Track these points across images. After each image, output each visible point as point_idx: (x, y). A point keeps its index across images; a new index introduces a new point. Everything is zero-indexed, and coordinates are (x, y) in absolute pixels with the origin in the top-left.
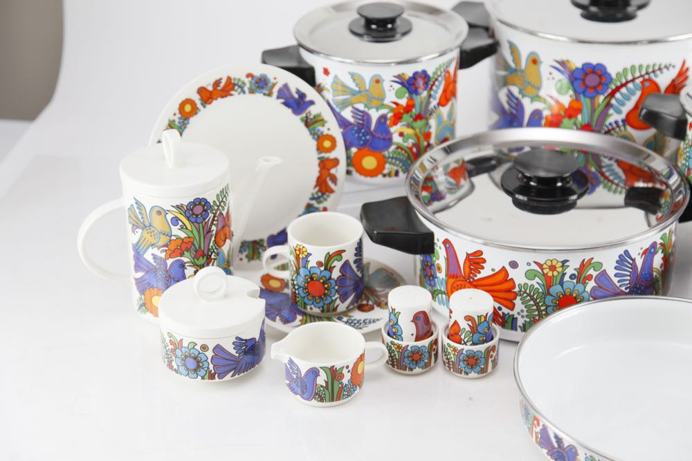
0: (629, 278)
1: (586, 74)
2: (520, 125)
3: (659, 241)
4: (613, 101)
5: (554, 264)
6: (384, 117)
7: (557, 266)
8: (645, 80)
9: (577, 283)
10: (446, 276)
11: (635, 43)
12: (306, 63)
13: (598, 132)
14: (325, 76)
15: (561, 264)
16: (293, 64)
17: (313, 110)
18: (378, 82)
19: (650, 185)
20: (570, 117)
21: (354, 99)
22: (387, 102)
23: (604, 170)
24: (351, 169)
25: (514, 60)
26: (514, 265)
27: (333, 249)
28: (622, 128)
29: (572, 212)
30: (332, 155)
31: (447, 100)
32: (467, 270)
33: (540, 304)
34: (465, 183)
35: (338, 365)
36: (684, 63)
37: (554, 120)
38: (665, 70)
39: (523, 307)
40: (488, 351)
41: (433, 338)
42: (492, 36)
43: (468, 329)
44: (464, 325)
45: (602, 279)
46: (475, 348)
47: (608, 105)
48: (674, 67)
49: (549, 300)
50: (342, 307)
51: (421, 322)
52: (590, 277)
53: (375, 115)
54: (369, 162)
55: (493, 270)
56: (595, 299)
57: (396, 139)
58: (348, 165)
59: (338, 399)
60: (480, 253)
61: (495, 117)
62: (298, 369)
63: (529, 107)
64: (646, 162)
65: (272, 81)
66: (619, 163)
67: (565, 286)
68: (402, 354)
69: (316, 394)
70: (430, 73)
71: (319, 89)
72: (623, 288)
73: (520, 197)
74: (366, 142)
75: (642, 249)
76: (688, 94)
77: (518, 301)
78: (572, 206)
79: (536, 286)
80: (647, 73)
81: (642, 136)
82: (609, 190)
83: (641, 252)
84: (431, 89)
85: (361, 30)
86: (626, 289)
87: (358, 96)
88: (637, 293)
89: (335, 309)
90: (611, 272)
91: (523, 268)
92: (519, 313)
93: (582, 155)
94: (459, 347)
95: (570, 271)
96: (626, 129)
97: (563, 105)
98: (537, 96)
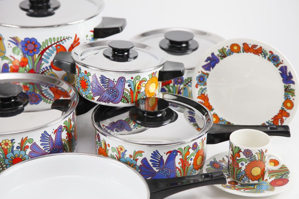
0: (49, 145)
1: (27, 44)
3: (63, 125)
4: (43, 57)
5: (7, 142)
7: (9, 143)
8: (57, 45)
9: (21, 151)
13: (38, 73)
15: (11, 142)
19: (68, 98)
20: (23, 66)
23: (43, 92)
28: (50, 70)
29: (22, 114)
33: (3, 164)
36: (76, 36)
37: (15, 68)
38: (67, 40)
45: (34, 147)
47: (41, 59)
48: (71, 38)
49: (7, 161)
52: (27, 147)
56: (32, 158)
63: (1, 62)
64: (59, 86)
66: (51, 89)
67: (15, 153)
72: (47, 151)
75: (54, 130)
76: (75, 53)
78: (22, 111)
80: (58, 42)
81: (60, 74)
86: (48, 151)
88: (54, 153)
90: (39, 143)
93: (31, 86)
95: (16, 145)
96: (52, 71)
97: (18, 61)
98: (4, 56)
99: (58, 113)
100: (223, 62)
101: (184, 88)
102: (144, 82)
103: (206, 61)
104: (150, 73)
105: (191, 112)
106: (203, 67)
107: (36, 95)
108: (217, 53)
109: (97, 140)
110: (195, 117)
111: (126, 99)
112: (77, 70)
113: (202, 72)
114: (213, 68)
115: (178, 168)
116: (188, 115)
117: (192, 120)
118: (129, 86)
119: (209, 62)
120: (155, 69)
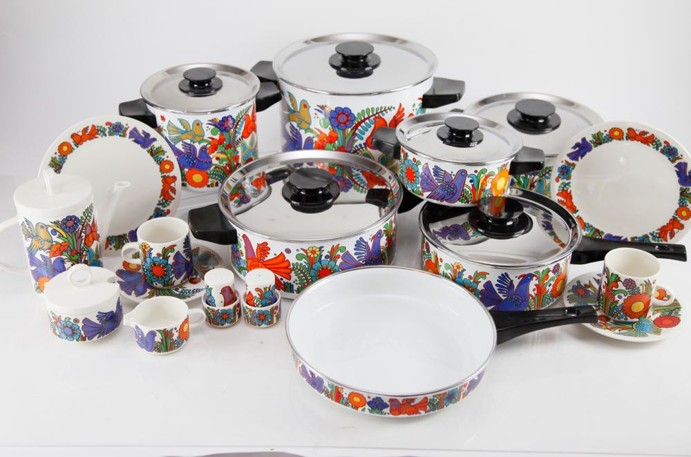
0: (364, 255)
1: (339, 115)
2: (299, 149)
3: (383, 229)
4: (357, 132)
5: (314, 249)
6: (204, 148)
7: (316, 251)
8: (376, 118)
9: (330, 261)
10: (246, 258)
11: (370, 94)
12: (150, 112)
13: (350, 152)
14: (162, 122)
15: (318, 250)
16: (141, 113)
17: (156, 145)
18: (198, 124)
19: (384, 187)
20: (331, 142)
21: (183, 136)
22: (205, 138)
23: (354, 178)
24: (186, 182)
25: (292, 104)
26: (288, 251)
27: (167, 245)
28: (364, 148)
30: (171, 174)
31: (249, 134)
32: (259, 256)
33: (307, 276)
34: (265, 190)
35: (168, 328)
36: (401, 105)
37: (321, 145)
38: (388, 111)
39: (296, 278)
40: (272, 310)
41: (236, 303)
42: (279, 87)
43: (258, 296)
44: (255, 294)
45: (347, 257)
46: (264, 309)
47: (354, 134)
48: (394, 108)
49: (312, 273)
50: (178, 282)
51: (226, 294)
52: (338, 257)
53: (198, 147)
54: (197, 178)
55: (275, 255)
56: (342, 270)
57: (215, 161)
58: (183, 180)
59: (171, 349)
60: (266, 244)
61: (285, 141)
62: (142, 332)
63: (305, 136)
64: (379, 173)
65: (125, 126)
66: (364, 173)
67: (323, 263)
68: (215, 315)
69: (156, 348)
70: (234, 117)
71: (159, 130)
72: (361, 262)
73: (295, 203)
74: (194, 165)
76: (401, 130)
77: (293, 274)
78: (329, 206)
79: (304, 264)
80: (377, 113)
81: (376, 153)
82: (358, 191)
83: (371, 237)
84: (236, 127)
85: (187, 88)
86: (363, 262)
87: (186, 134)
88: (370, 264)
89: (173, 284)
90: (352, 252)
91: (294, 253)
92: (294, 282)
93: (340, 168)
94: (253, 308)
95: (325, 254)
96: (366, 149)
97: (326, 135)
98: (309, 129)
99: (374, 209)
100: (596, 151)
101: (540, 181)
102: (492, 177)
103: (574, 147)
104: (500, 165)
105: (547, 216)
106: (569, 155)
107: (344, 180)
108: (589, 139)
109: (425, 250)
110: (552, 223)
111: (466, 198)
112: (402, 155)
113: (567, 162)
114: (582, 157)
115: (532, 296)
116: (542, 219)
117: (548, 226)
118: (471, 181)
119: (577, 149)
120: (505, 161)
